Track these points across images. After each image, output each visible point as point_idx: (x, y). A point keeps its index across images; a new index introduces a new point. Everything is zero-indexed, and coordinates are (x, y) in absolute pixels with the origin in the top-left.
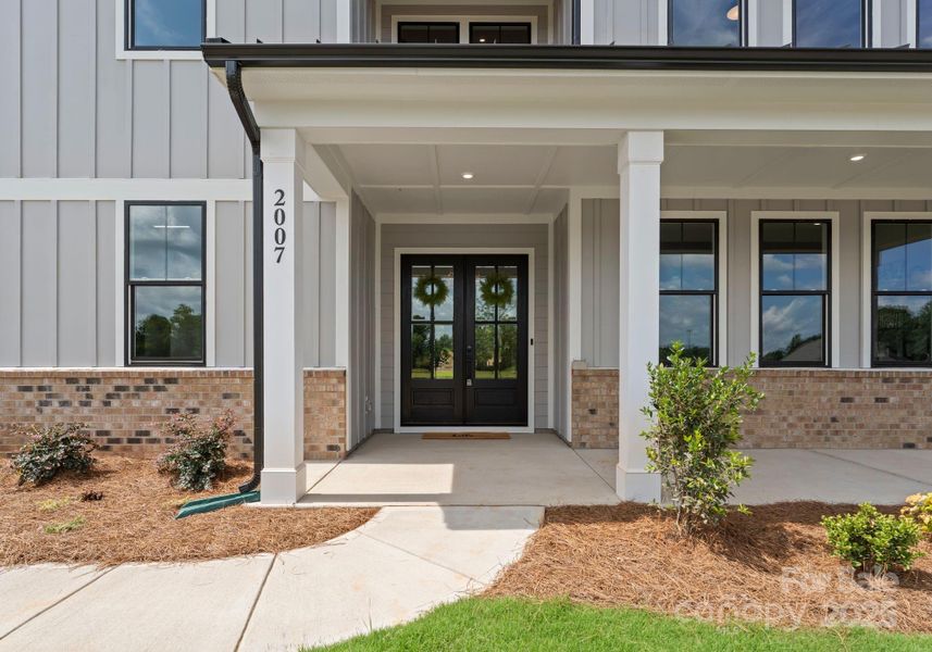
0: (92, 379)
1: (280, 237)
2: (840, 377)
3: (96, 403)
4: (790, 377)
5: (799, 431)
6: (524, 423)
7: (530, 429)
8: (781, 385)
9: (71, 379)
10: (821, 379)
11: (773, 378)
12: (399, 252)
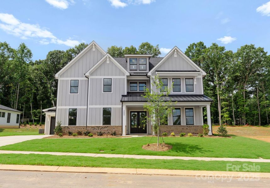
0: (99, 127)
1: (124, 114)
2: (182, 126)
3: (100, 129)
4: (176, 126)
5: (178, 132)
6: (146, 133)
7: (147, 134)
8: (175, 127)
9: (97, 127)
10: (180, 126)
11: (174, 126)
12: (130, 111)
